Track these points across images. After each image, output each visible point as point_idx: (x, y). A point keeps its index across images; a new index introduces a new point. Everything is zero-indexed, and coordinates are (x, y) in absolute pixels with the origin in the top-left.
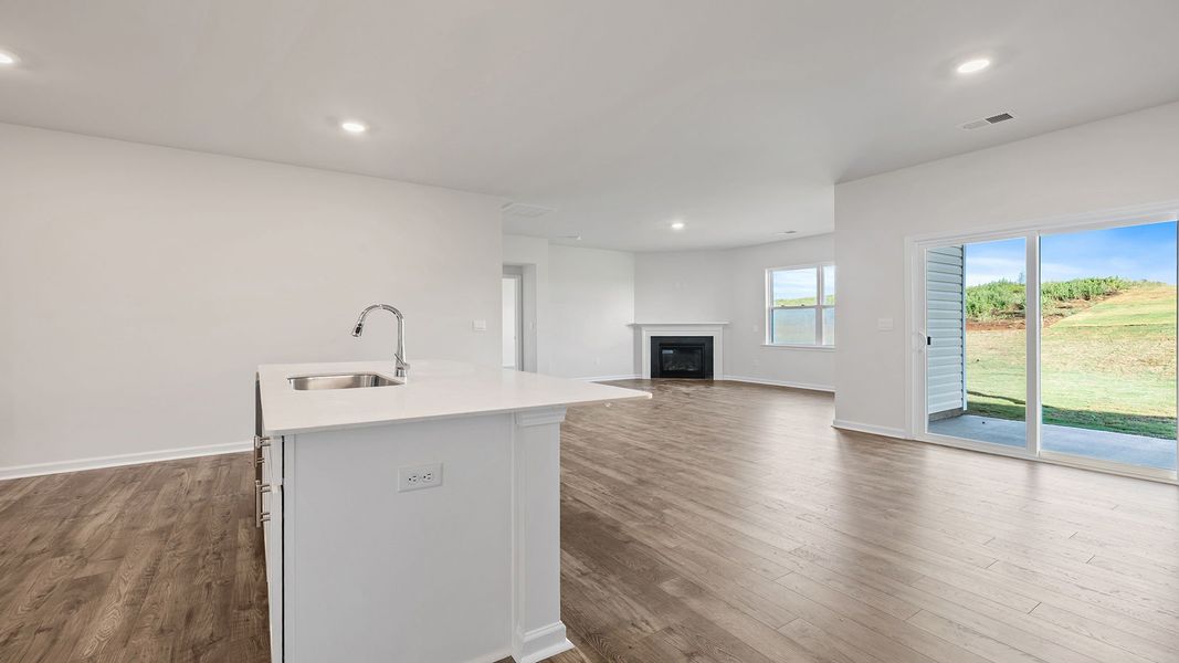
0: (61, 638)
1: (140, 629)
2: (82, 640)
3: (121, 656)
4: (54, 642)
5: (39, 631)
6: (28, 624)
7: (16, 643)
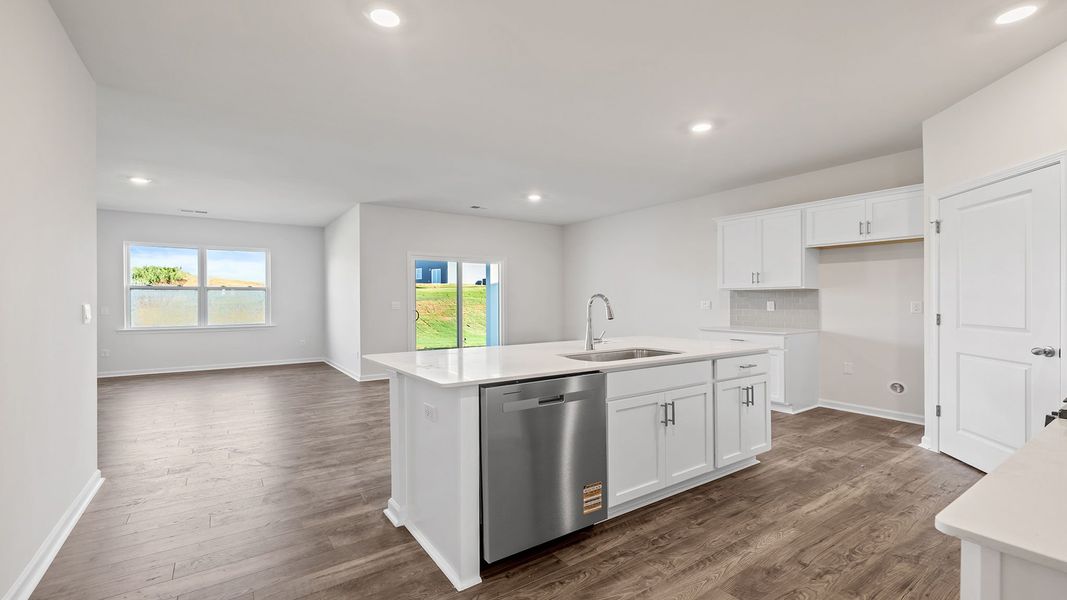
0: (797, 550)
1: (761, 525)
2: (790, 540)
3: (781, 519)
4: (802, 551)
5: (805, 565)
6: (808, 578)
7: (822, 566)
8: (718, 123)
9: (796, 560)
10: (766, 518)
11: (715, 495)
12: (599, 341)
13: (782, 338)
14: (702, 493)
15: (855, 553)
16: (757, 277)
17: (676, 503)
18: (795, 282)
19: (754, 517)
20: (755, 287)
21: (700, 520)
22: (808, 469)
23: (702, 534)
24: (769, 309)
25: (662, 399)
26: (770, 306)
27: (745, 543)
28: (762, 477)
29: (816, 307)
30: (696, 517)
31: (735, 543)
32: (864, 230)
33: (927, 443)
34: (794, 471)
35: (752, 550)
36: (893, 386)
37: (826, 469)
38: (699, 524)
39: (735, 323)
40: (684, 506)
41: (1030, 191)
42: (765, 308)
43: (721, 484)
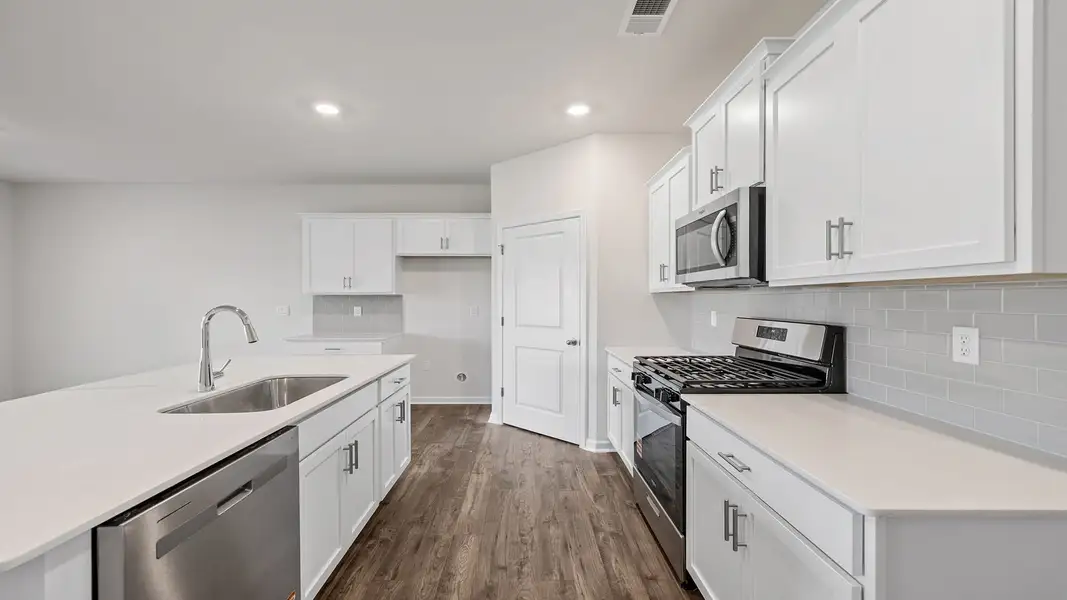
0: (489, 555)
1: (446, 546)
2: (477, 549)
3: (455, 531)
4: (492, 554)
5: (505, 568)
6: (515, 580)
7: (514, 561)
8: (347, 109)
9: (496, 568)
10: (446, 537)
11: (384, 533)
12: (219, 374)
13: (380, 344)
14: (371, 537)
15: (523, 535)
16: (348, 281)
17: (352, 565)
18: (387, 288)
19: (435, 541)
20: (347, 291)
21: (391, 572)
22: (439, 470)
23: (404, 588)
24: (355, 314)
25: (345, 440)
26: (357, 310)
27: (449, 575)
28: (410, 494)
29: (400, 311)
30: (383, 571)
31: (441, 580)
32: (444, 245)
33: (494, 419)
34: (429, 474)
35: (459, 578)
36: (459, 376)
37: (450, 465)
38: (393, 579)
39: (319, 330)
40: (363, 563)
41: (561, 232)
42: (353, 312)
43: (380, 516)
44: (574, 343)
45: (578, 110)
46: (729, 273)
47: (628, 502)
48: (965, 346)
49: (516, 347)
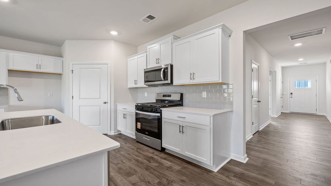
44: (106, 103)
45: (114, 33)
46: (166, 82)
47: (134, 142)
48: (204, 94)
49: (80, 106)
